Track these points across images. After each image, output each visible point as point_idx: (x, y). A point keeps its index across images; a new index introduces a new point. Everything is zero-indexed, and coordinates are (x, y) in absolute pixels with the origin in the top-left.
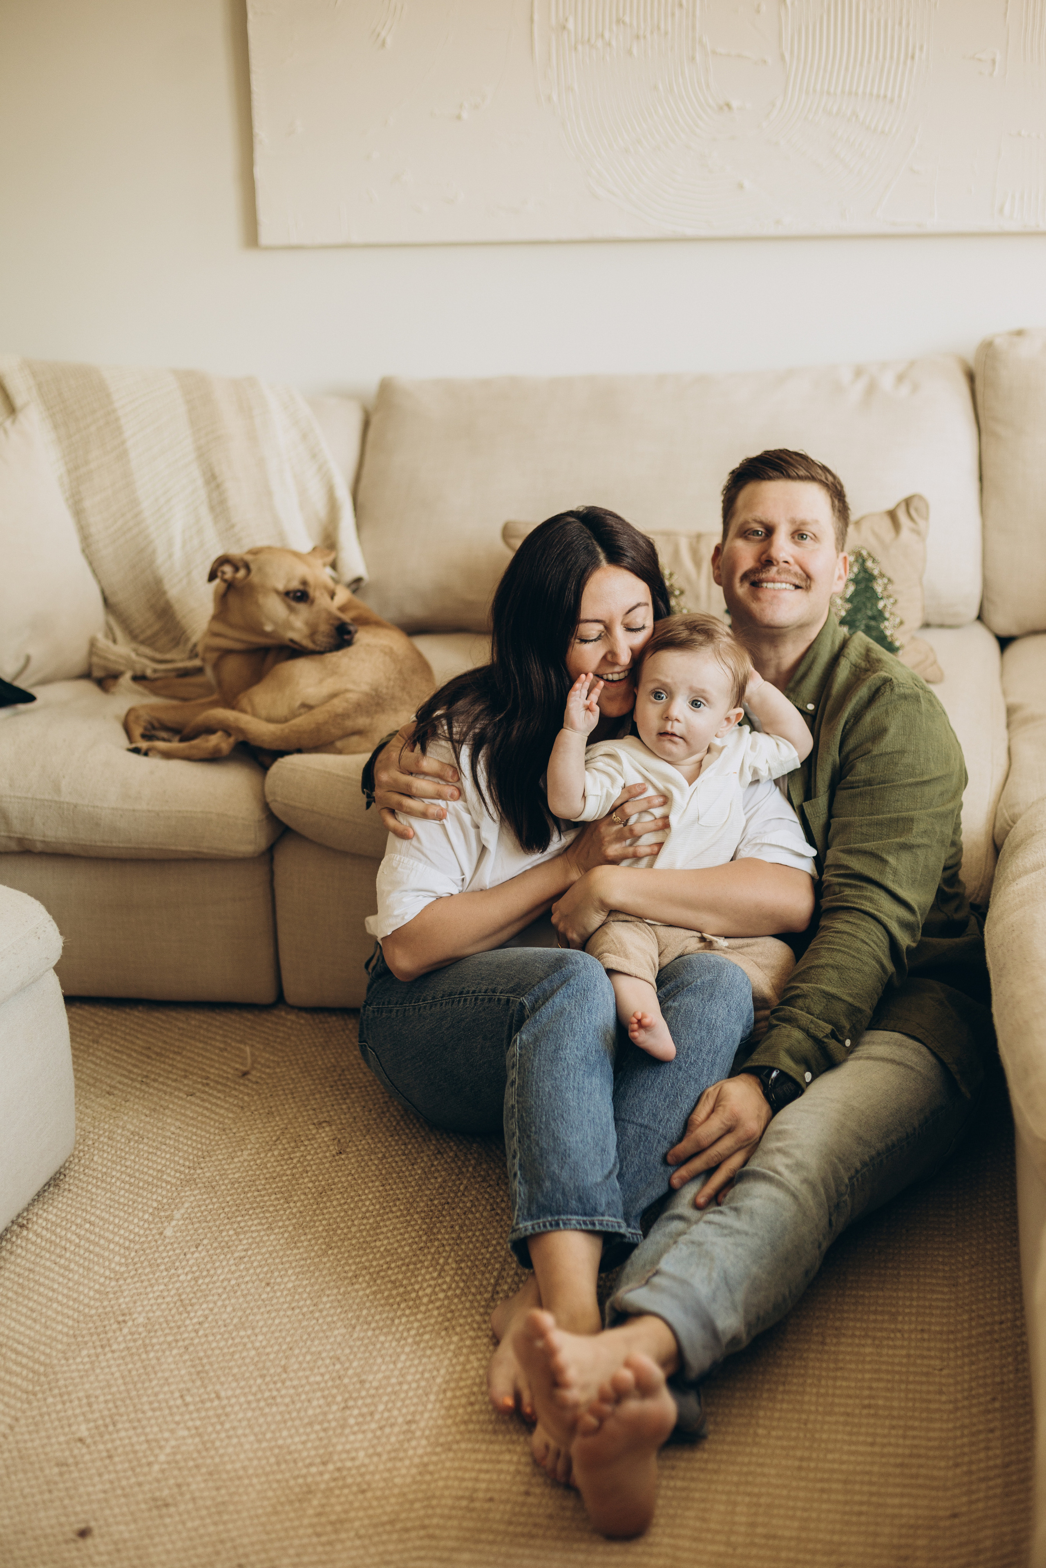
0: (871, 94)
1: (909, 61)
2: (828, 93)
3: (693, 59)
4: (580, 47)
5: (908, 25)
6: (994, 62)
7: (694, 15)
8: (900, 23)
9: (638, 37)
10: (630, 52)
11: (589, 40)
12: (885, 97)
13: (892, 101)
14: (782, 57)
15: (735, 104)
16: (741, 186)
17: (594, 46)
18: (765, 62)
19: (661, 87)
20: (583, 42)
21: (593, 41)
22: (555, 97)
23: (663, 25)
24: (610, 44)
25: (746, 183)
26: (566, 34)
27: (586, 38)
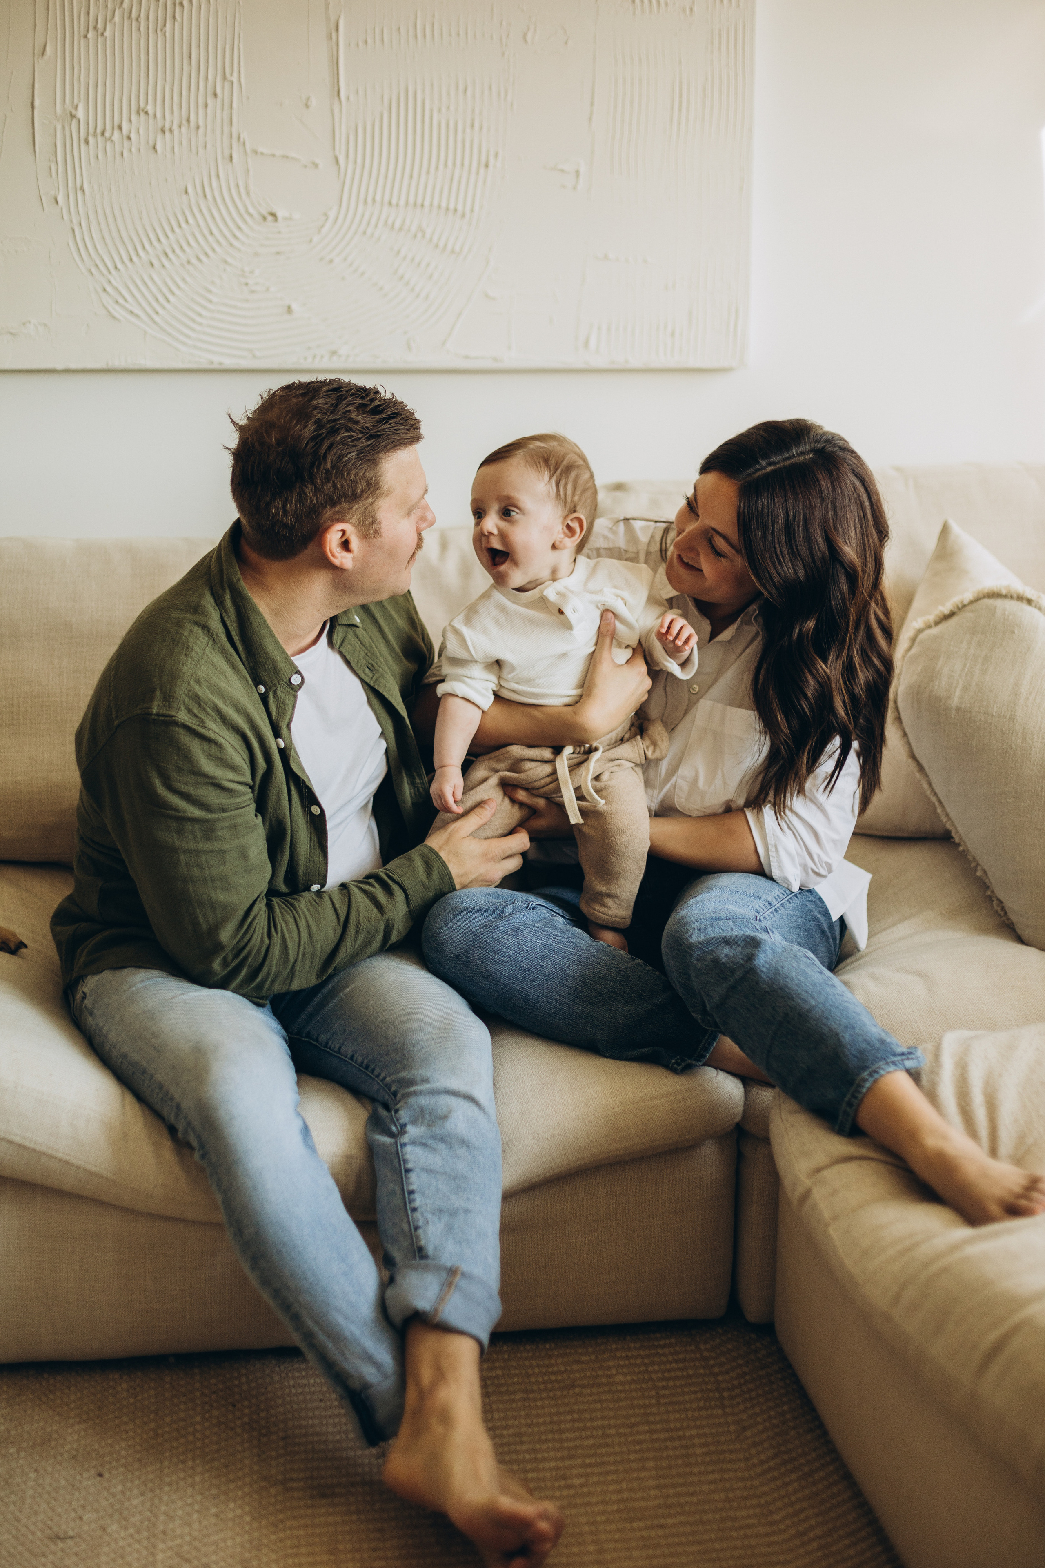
0: (439, 207)
1: (482, 170)
2: (390, 203)
3: (231, 157)
4: (91, 139)
5: (481, 128)
6: (577, 173)
7: (231, 107)
8: (472, 126)
9: (163, 131)
10: (154, 148)
11: (103, 134)
12: (456, 210)
13: (463, 216)
14: (337, 162)
15: (280, 214)
16: (289, 309)
17: (110, 139)
18: (316, 165)
19: (190, 190)
20: (95, 135)
21: (107, 134)
22: (60, 199)
23: (192, 118)
24: (129, 138)
25: (294, 307)
26: (74, 123)
27: (99, 130)
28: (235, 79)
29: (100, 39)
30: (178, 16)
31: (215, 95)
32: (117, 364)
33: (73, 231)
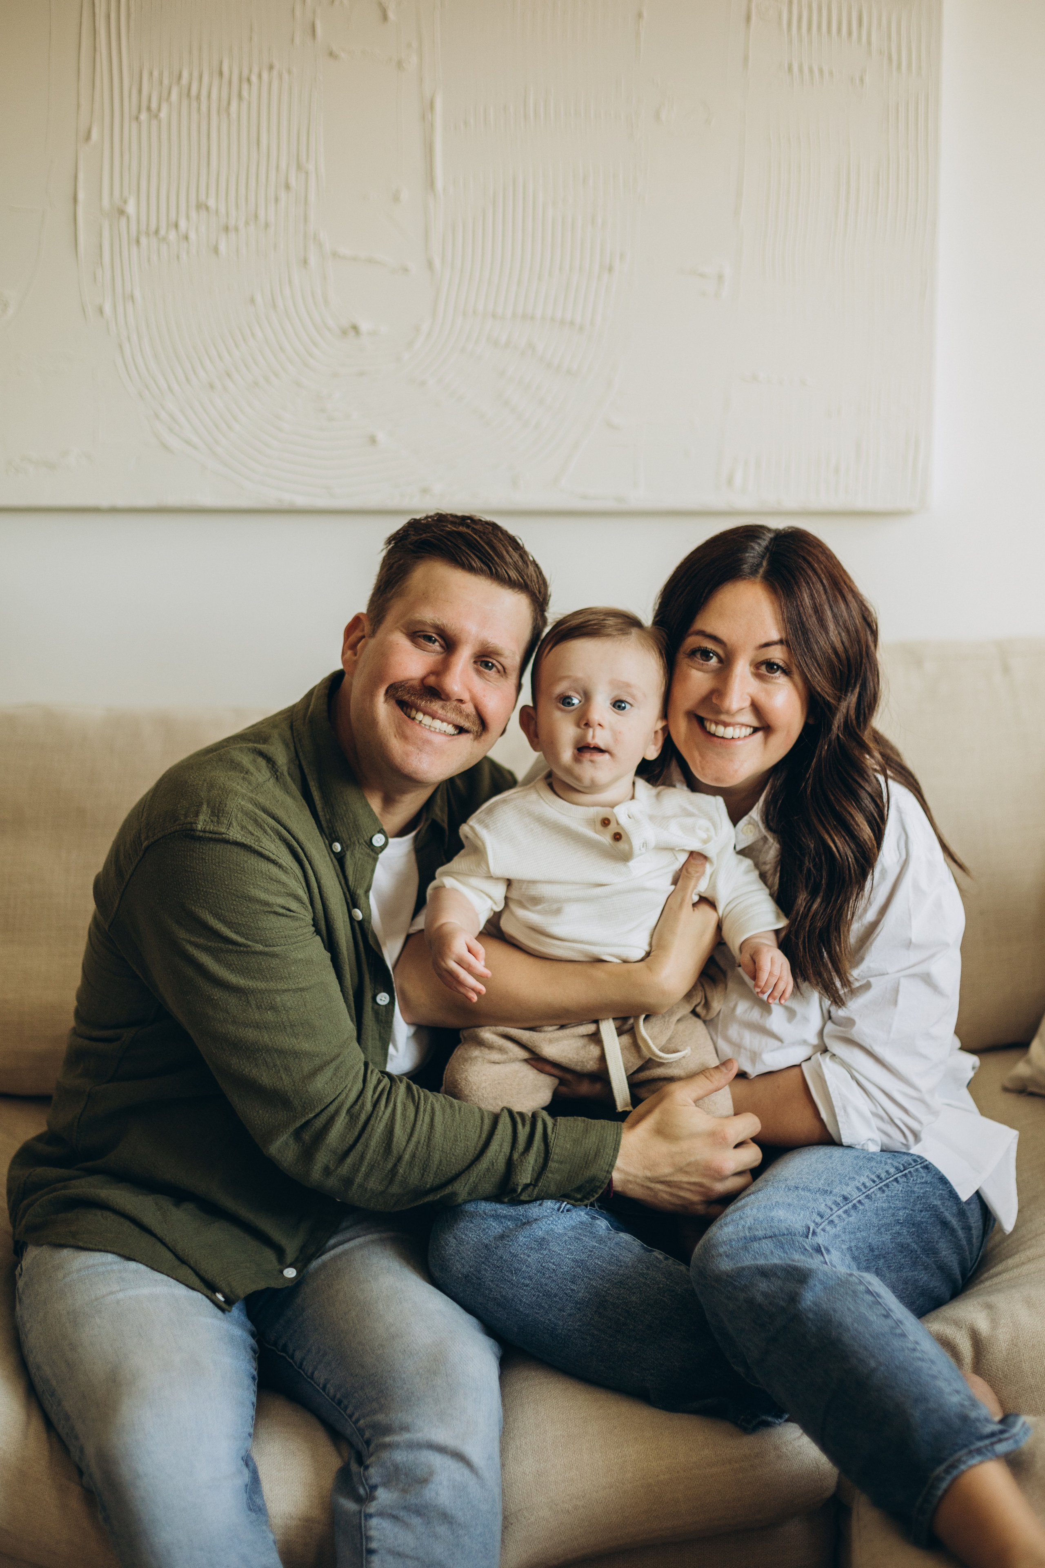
0: (553, 318)
1: (605, 277)
2: (494, 315)
3: (305, 262)
4: (144, 240)
5: (604, 225)
6: (720, 278)
7: (306, 201)
8: (594, 221)
9: (227, 229)
10: (216, 250)
11: (157, 232)
12: (572, 323)
13: (582, 327)
14: (430, 264)
15: (364, 326)
16: (373, 440)
17: (164, 239)
18: (406, 270)
19: (259, 299)
20: (148, 234)
21: (162, 232)
22: (108, 308)
23: (262, 214)
24: (186, 238)
25: (381, 436)
26: (123, 221)
27: (153, 227)
28: (311, 167)
29: (154, 123)
30: (245, 94)
31: (287, 187)
32: (172, 500)
33: (121, 347)
